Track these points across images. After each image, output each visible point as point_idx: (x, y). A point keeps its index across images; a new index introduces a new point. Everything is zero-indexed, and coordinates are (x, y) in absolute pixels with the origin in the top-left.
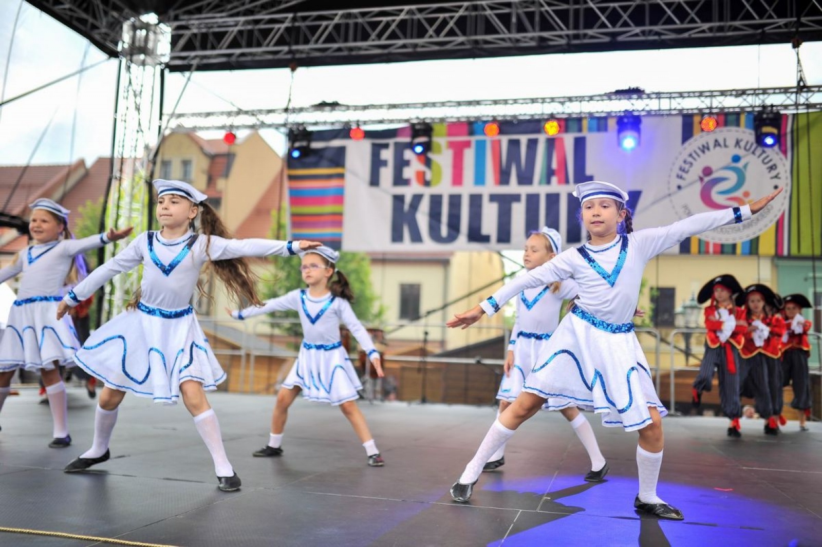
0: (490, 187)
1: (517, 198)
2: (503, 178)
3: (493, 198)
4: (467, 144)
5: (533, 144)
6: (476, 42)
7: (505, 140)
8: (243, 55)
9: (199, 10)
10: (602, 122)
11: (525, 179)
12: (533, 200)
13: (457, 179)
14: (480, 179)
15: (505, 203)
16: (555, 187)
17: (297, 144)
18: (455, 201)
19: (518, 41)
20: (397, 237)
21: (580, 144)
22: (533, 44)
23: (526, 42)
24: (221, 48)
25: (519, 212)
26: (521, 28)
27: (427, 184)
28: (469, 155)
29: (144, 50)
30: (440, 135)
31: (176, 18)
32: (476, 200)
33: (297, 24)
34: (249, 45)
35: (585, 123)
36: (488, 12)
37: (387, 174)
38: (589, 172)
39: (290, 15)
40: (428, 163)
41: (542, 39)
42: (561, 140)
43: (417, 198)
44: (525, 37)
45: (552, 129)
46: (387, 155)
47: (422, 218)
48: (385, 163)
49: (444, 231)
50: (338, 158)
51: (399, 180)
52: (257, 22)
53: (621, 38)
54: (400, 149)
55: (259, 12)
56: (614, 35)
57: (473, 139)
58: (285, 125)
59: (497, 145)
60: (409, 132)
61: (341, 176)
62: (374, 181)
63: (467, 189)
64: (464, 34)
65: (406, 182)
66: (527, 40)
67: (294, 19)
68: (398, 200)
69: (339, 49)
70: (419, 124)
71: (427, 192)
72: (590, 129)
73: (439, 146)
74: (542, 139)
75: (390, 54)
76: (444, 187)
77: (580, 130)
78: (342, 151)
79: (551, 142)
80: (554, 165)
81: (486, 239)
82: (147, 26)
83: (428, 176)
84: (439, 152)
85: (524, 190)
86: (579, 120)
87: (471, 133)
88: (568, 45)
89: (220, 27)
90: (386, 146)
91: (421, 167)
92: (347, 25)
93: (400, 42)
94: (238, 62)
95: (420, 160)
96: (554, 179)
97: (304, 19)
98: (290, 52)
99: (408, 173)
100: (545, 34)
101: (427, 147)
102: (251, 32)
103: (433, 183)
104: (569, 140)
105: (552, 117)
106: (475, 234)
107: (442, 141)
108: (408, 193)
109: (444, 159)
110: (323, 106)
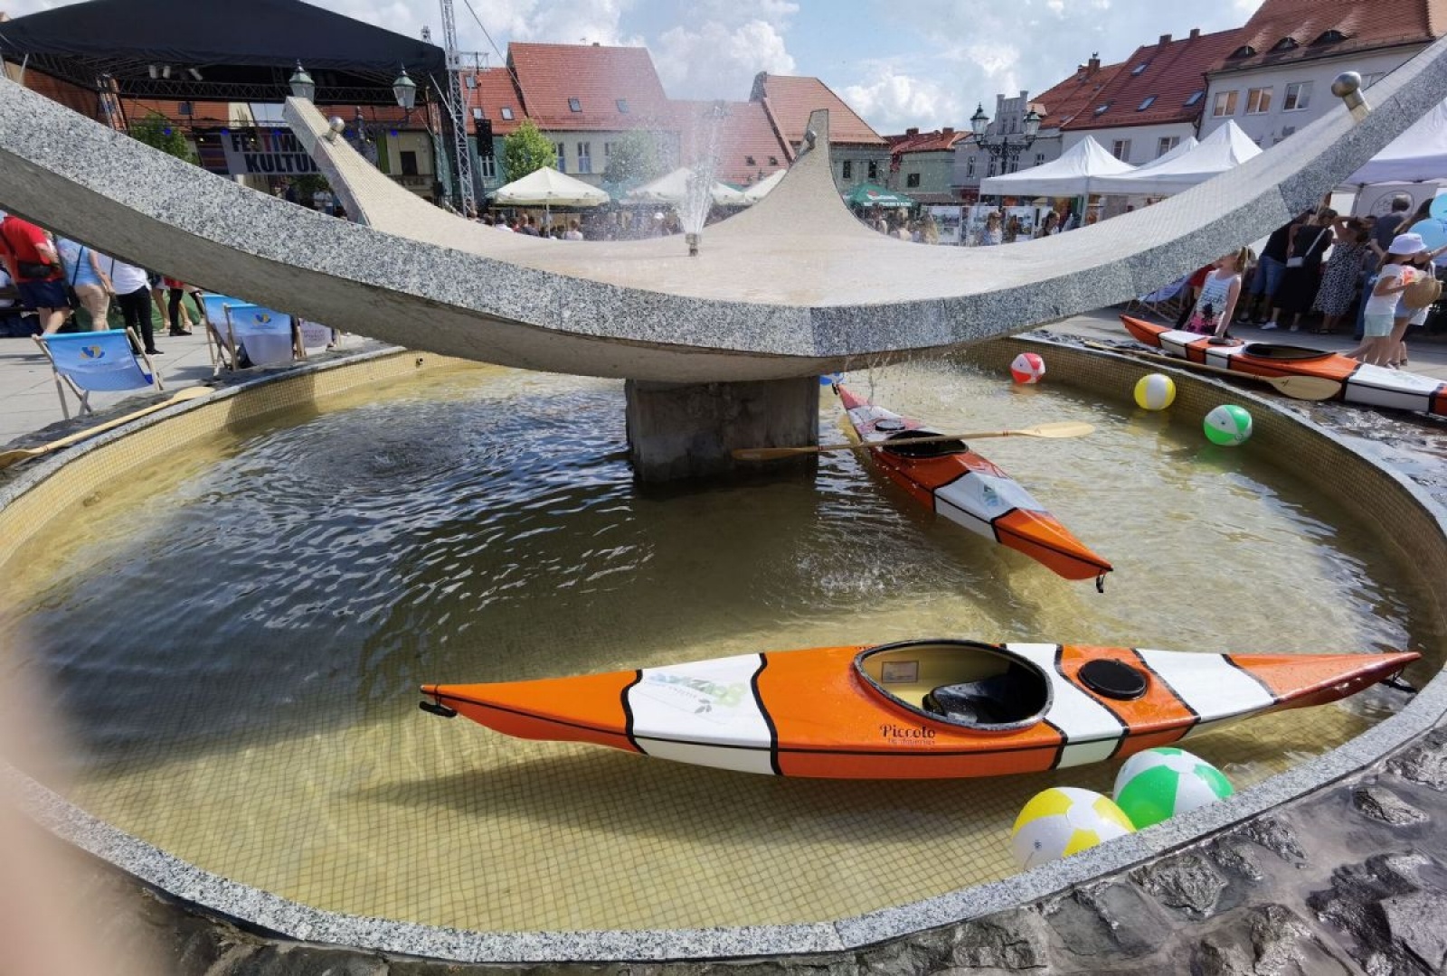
0: (281, 152)
2: (285, 149)
4: (269, 137)
7: (283, 135)
13: (268, 149)
14: (276, 149)
15: (288, 158)
18: (269, 156)
20: (250, 170)
25: (293, 161)
27: (257, 151)
28: (270, 141)
32: (277, 157)
37: (240, 146)
43: (255, 156)
46: (239, 139)
47: (259, 162)
48: (238, 143)
50: (218, 140)
51: (245, 149)
54: (243, 137)
57: (271, 135)
60: (245, 131)
62: (236, 149)
63: (273, 152)
65: (249, 150)
68: (247, 157)
71: (258, 153)
76: (264, 152)
78: (219, 137)
84: (259, 139)
90: (237, 136)
91: (254, 145)
95: (252, 142)
99: (249, 147)
101: (254, 137)
103: (259, 150)
106: (280, 169)
107: (259, 135)
108: (251, 153)
109: (262, 142)
110: (206, 119)
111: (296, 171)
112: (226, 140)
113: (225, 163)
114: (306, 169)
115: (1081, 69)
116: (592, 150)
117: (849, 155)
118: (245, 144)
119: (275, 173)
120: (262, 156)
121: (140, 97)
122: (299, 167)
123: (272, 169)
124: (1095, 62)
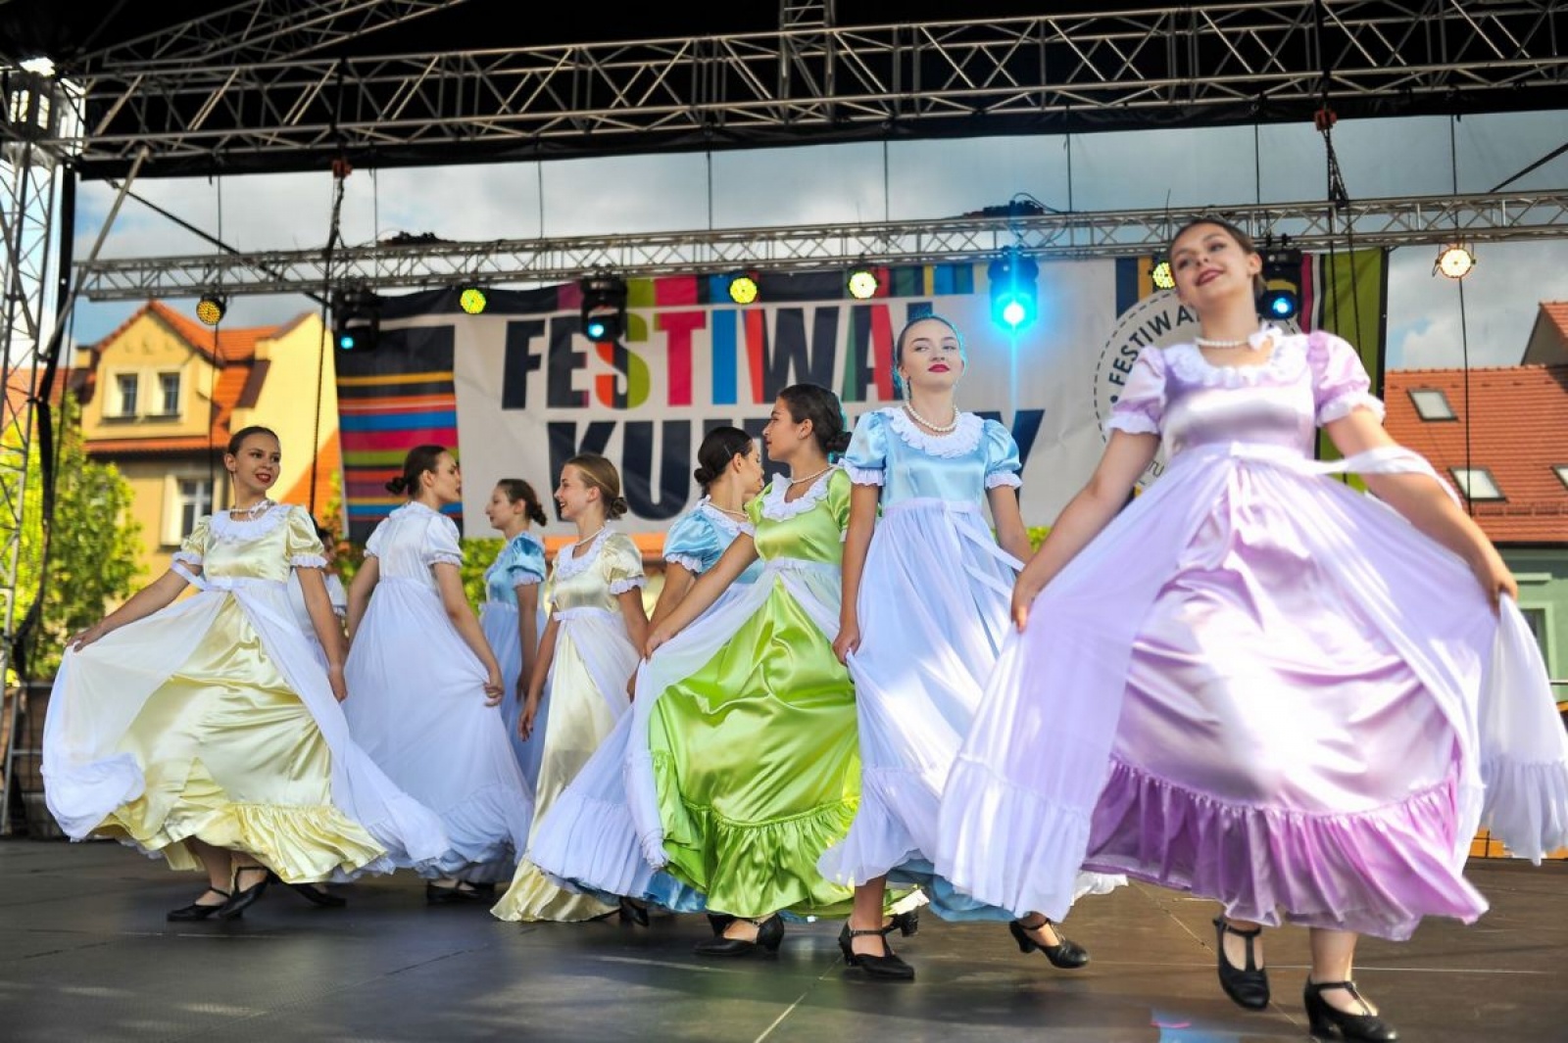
0: (747, 406)
2: (770, 389)
4: (698, 320)
5: (827, 318)
6: (711, 116)
7: (772, 310)
8: (237, 141)
9: (146, 50)
10: (962, 273)
13: (680, 392)
14: (724, 391)
17: (351, 323)
18: (677, 432)
19: (793, 114)
22: (822, 120)
23: (808, 116)
24: (192, 130)
26: (799, 89)
27: (620, 402)
28: (702, 342)
29: (28, 131)
30: (642, 304)
31: (97, 67)
33: (348, 80)
34: (251, 121)
35: (929, 275)
36: (734, 58)
37: (537, 382)
39: (335, 62)
40: (620, 358)
41: (840, 110)
42: (885, 309)
43: (600, 432)
44: (806, 106)
45: (863, 286)
46: (539, 345)
48: (534, 363)
49: (656, 496)
50: (438, 349)
51: (562, 394)
52: (266, 75)
53: (992, 110)
55: (271, 57)
56: (981, 102)
57: (709, 309)
58: (325, 285)
59: (755, 320)
60: (580, 297)
61: (448, 388)
62: (514, 396)
63: (700, 411)
64: (686, 100)
65: (579, 400)
66: (810, 111)
67: (342, 70)
68: (560, 433)
69: (435, 131)
70: (597, 278)
71: (621, 417)
72: (939, 290)
73: (642, 324)
74: (845, 308)
75: (537, 140)
76: (655, 409)
77: (920, 291)
78: (445, 335)
79: (864, 316)
80: (871, 362)
82: (33, 83)
83: (622, 388)
84: (642, 335)
86: (918, 269)
87: (704, 298)
88: (891, 120)
89: (187, 86)
90: (537, 328)
91: (609, 369)
92: (451, 83)
93: (560, 115)
94: (227, 156)
95: (602, 353)
96: (872, 390)
97: (363, 69)
98: (334, 136)
99: (582, 379)
100: (845, 100)
101: (616, 326)
102: (253, 97)
103: (631, 399)
104: (897, 310)
105: (862, 264)
107: (646, 314)
108: (582, 419)
109: (651, 352)
110: (403, 244)
118: (565, 362)
121: (150, 170)
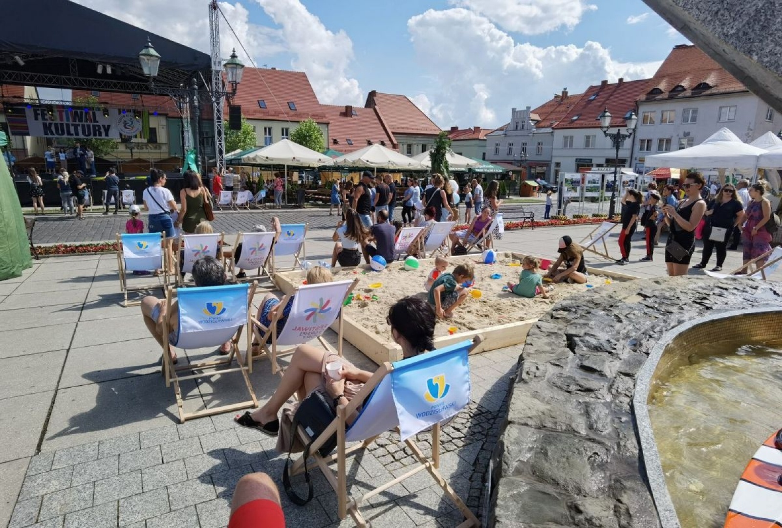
0: (71, 122)
1: (79, 125)
2: (74, 120)
3: (72, 125)
4: (63, 111)
5: (81, 112)
7: (73, 111)
11: (81, 120)
12: (83, 126)
13: (61, 119)
14: (68, 120)
15: (76, 127)
16: (88, 123)
18: (62, 125)
20: (46, 134)
21: (94, 114)
25: (80, 129)
27: (53, 120)
28: (64, 114)
32: (68, 125)
35: (95, 109)
37: (40, 117)
38: (97, 119)
42: (89, 112)
43: (50, 124)
46: (39, 112)
47: (53, 128)
48: (38, 114)
49: (60, 132)
50: (23, 111)
51: (43, 119)
54: (43, 111)
57: (65, 110)
59: (71, 112)
60: (45, 107)
61: (25, 116)
62: (36, 119)
63: (65, 122)
65: (47, 120)
68: (44, 124)
70: (47, 105)
74: (84, 111)
76: (58, 121)
77: (93, 110)
78: (24, 109)
79: (86, 112)
80: (88, 118)
81: (72, 135)
84: (55, 113)
85: (80, 123)
86: (93, 108)
87: (64, 108)
90: (38, 110)
96: (88, 121)
99: (46, 117)
104: (91, 113)
106: (69, 133)
107: (55, 109)
108: (48, 122)
109: (57, 114)
110: (15, 97)
111: (81, 136)
112: (29, 113)
113: (27, 128)
114: (89, 135)
115: (556, 96)
116: (274, 132)
117: (411, 140)
118: (43, 115)
119: (65, 136)
120: (56, 125)
122: (84, 133)
123: (63, 133)
124: (565, 93)
